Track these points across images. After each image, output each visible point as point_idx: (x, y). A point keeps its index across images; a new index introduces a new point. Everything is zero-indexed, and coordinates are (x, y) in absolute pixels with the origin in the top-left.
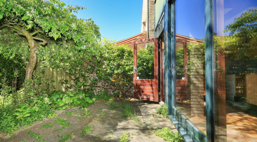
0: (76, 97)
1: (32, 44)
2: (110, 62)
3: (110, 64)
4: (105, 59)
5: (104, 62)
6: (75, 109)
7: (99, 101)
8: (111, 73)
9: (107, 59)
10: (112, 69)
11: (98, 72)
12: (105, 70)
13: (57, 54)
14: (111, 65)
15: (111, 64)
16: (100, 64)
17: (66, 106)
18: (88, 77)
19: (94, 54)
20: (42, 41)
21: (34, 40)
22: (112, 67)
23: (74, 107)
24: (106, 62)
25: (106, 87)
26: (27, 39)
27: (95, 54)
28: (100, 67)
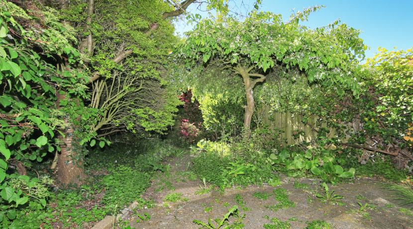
0: (316, 161)
1: (247, 83)
2: (397, 99)
3: (398, 101)
4: (385, 92)
5: (380, 98)
6: (312, 182)
7: (369, 176)
8: (402, 123)
9: (387, 91)
10: (405, 113)
11: (366, 119)
12: (383, 114)
13: (287, 93)
14: (402, 105)
15: (401, 102)
16: (372, 103)
17: (299, 173)
18: (345, 128)
19: (345, 86)
20: (260, 78)
21: (251, 77)
22: (405, 110)
23: (311, 178)
24: (384, 100)
25: (388, 152)
26: (242, 77)
27: (348, 85)
28: (369, 108)
